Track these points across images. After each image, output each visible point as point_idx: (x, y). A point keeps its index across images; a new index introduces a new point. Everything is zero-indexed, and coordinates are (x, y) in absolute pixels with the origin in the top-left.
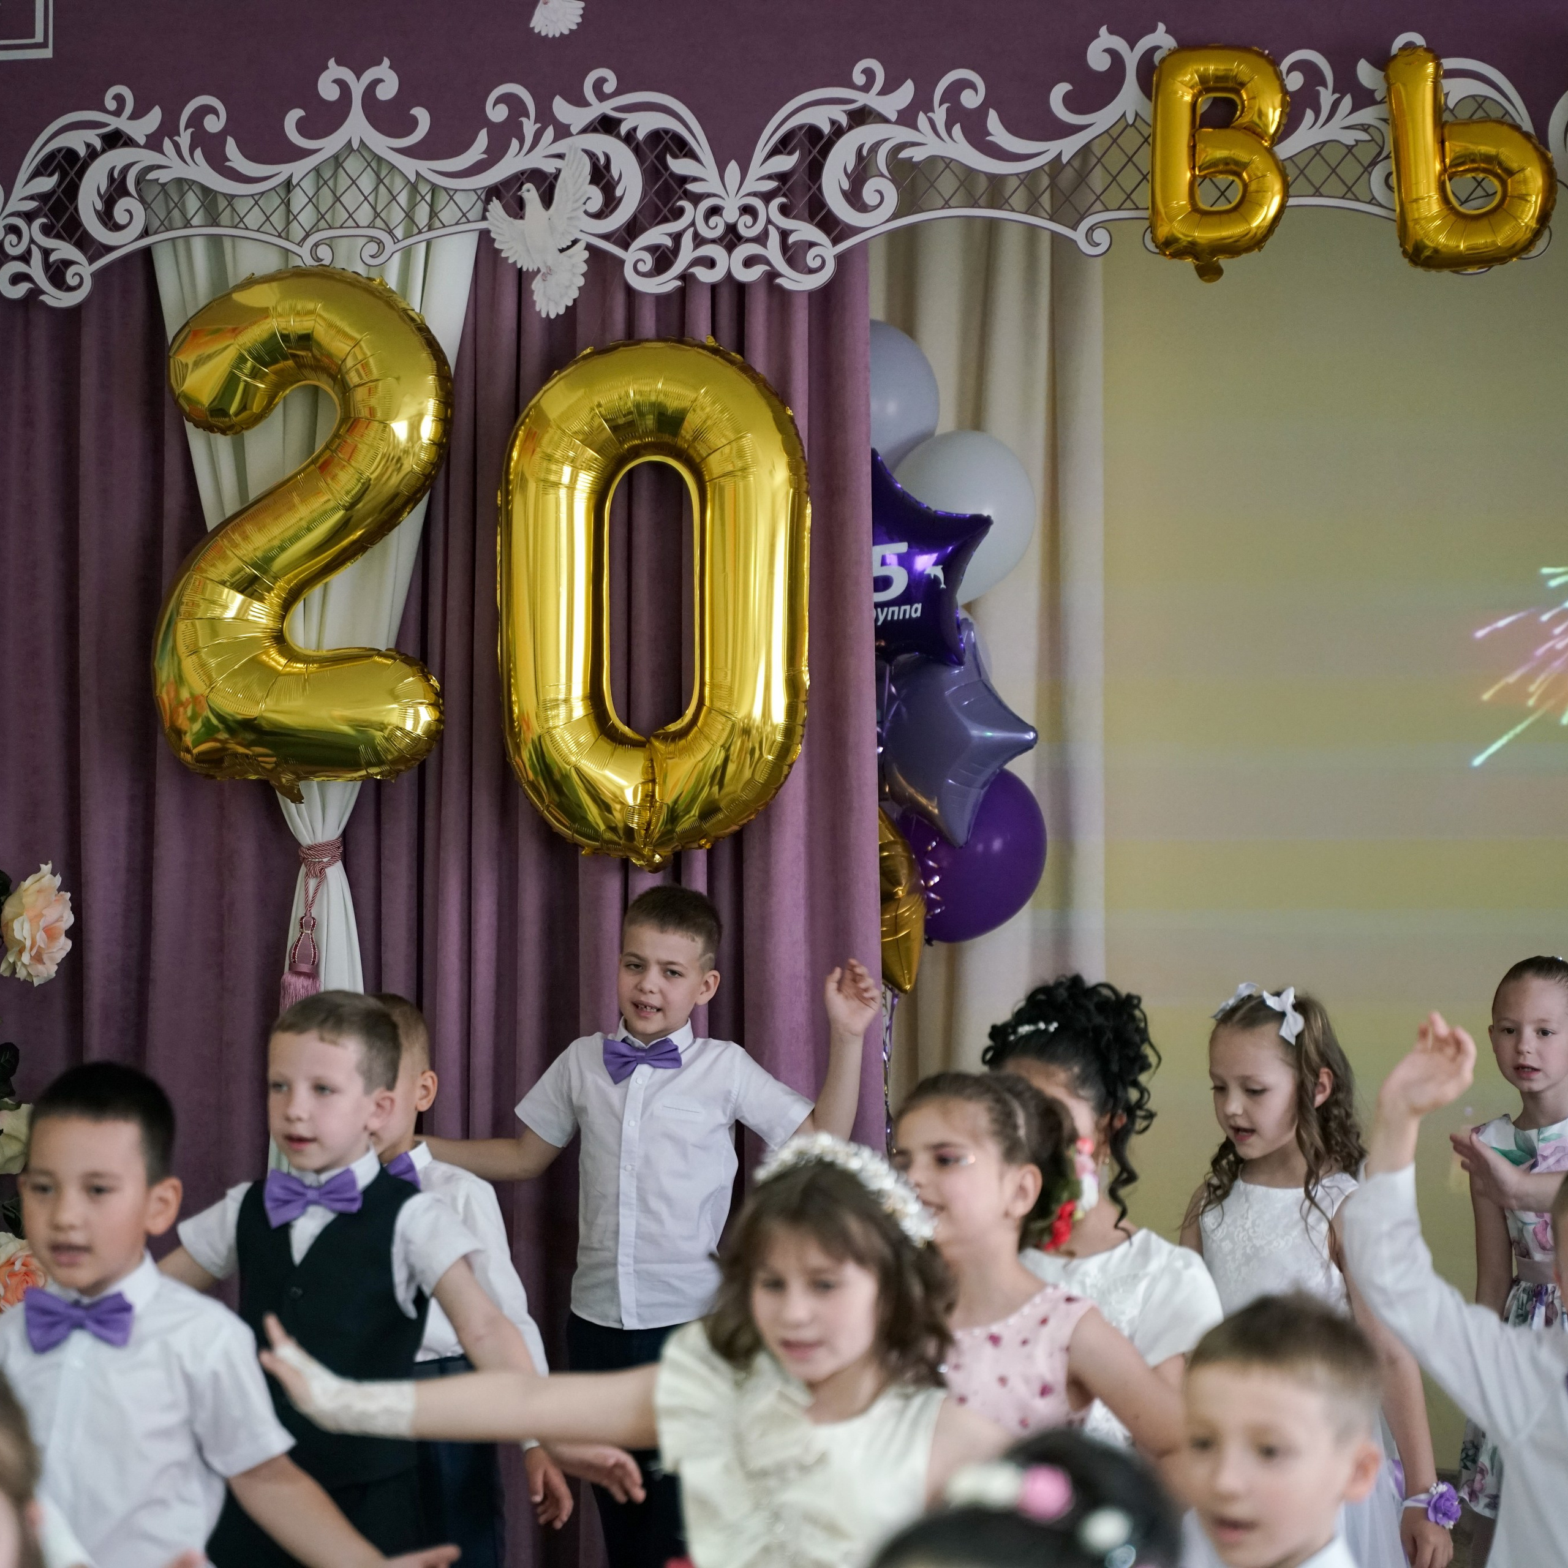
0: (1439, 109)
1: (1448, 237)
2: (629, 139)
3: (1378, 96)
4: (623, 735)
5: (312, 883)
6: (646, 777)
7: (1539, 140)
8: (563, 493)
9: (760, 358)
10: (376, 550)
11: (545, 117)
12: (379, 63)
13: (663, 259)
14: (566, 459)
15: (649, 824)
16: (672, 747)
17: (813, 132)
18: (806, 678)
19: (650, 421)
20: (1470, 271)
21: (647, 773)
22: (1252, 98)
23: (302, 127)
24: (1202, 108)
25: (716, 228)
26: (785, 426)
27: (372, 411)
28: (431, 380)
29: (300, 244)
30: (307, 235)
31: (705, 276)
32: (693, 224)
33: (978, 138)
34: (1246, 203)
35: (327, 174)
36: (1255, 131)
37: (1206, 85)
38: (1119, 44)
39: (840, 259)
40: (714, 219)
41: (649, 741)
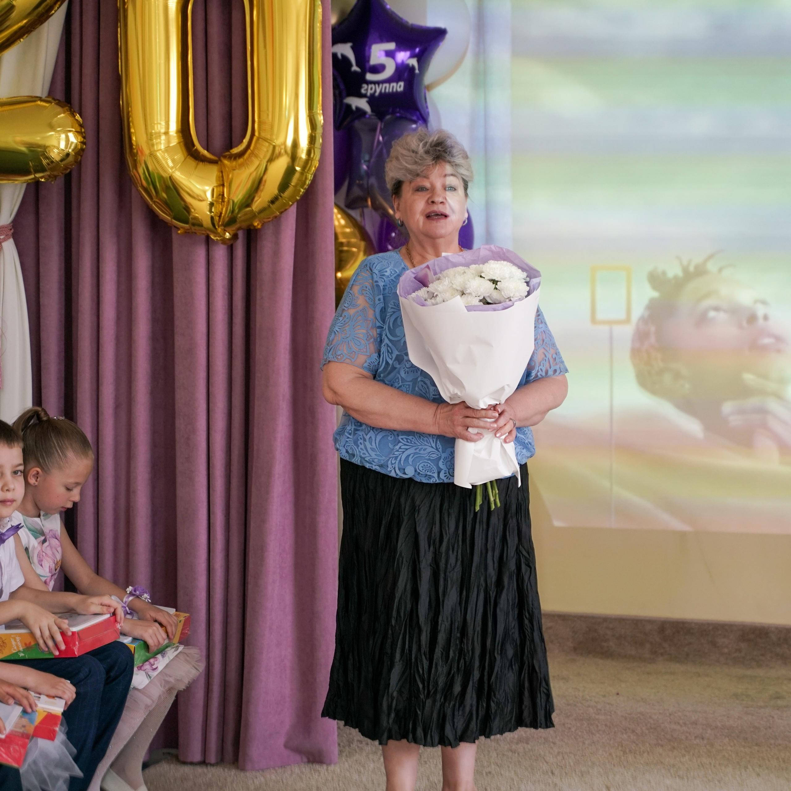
4: (204, 156)
6: (219, 183)
15: (221, 213)
16: (234, 163)
18: (321, 118)
21: (219, 181)
41: (220, 160)
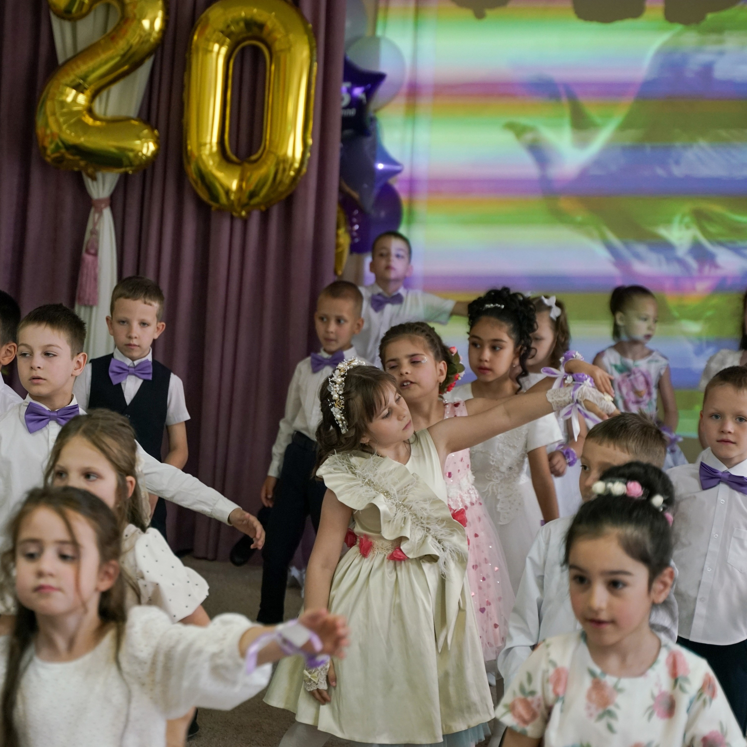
4: (232, 159)
5: (97, 216)
6: (240, 179)
10: (131, 76)
14: (215, 41)
15: (240, 198)
16: (252, 166)
18: (311, 141)
27: (135, 15)
41: (243, 163)
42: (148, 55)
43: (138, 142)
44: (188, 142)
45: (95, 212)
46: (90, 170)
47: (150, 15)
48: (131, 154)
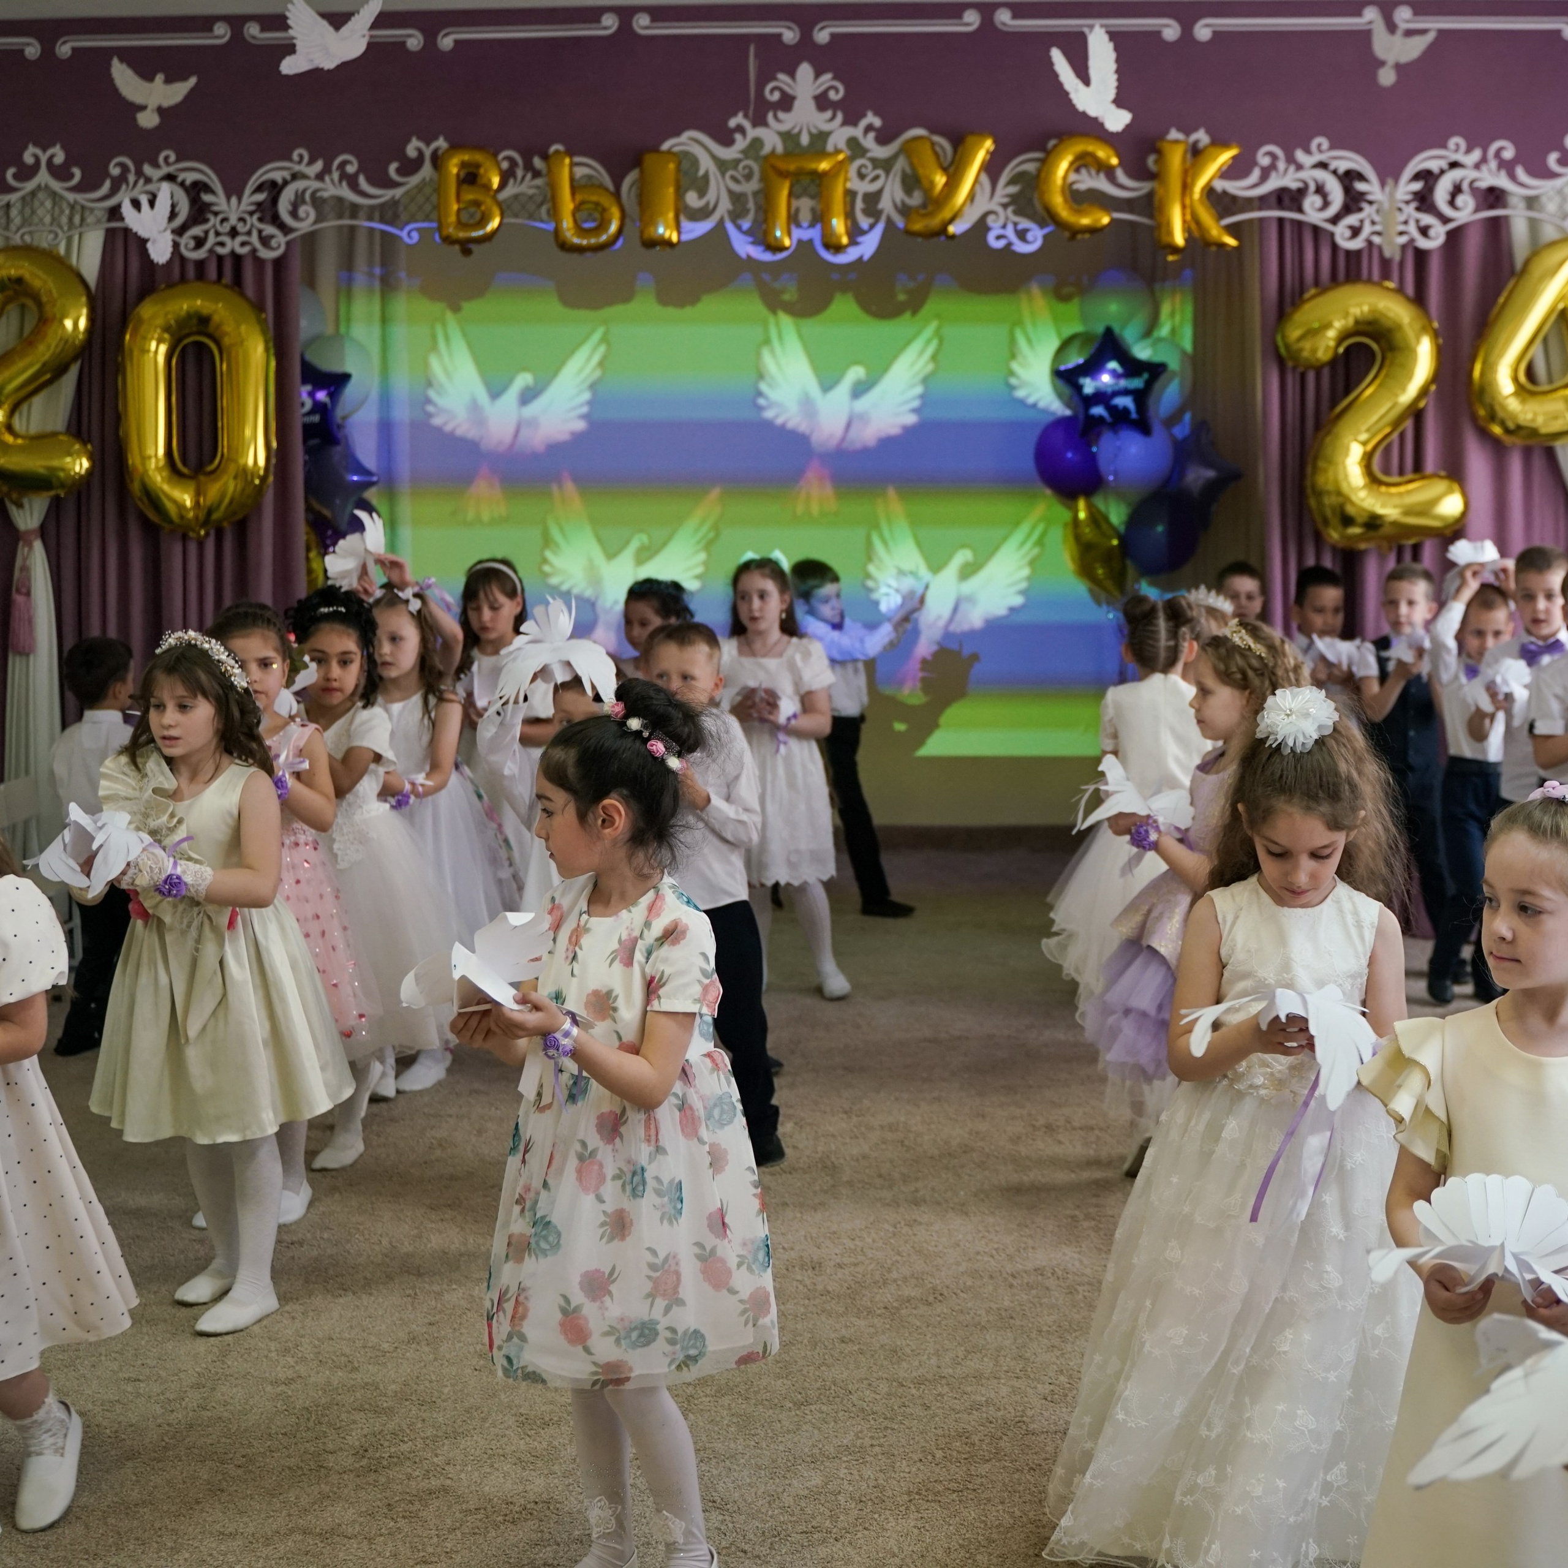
0: (572, 179)
1: (579, 237)
2: (182, 184)
3: (544, 171)
4: (184, 473)
5: (26, 549)
6: (195, 494)
7: (617, 195)
8: (152, 355)
9: (250, 291)
10: (56, 385)
11: (139, 173)
12: (53, 145)
13: (199, 242)
14: (152, 338)
15: (198, 515)
16: (208, 478)
17: (273, 184)
18: (274, 444)
19: (194, 321)
20: (588, 254)
21: (196, 491)
22: (486, 171)
23: (15, 176)
24: (462, 174)
25: (226, 228)
26: (262, 323)
27: (54, 315)
28: (84, 299)
29: (16, 232)
30: (18, 229)
31: (220, 250)
32: (214, 226)
33: (354, 186)
34: (484, 220)
35: (28, 199)
36: (487, 187)
37: (463, 165)
38: (422, 145)
39: (288, 244)
40: (225, 224)
41: (197, 476)
42: (74, 359)
43: (68, 459)
44: (129, 456)
45: (23, 546)
46: (14, 496)
47: (74, 314)
48: (62, 474)
